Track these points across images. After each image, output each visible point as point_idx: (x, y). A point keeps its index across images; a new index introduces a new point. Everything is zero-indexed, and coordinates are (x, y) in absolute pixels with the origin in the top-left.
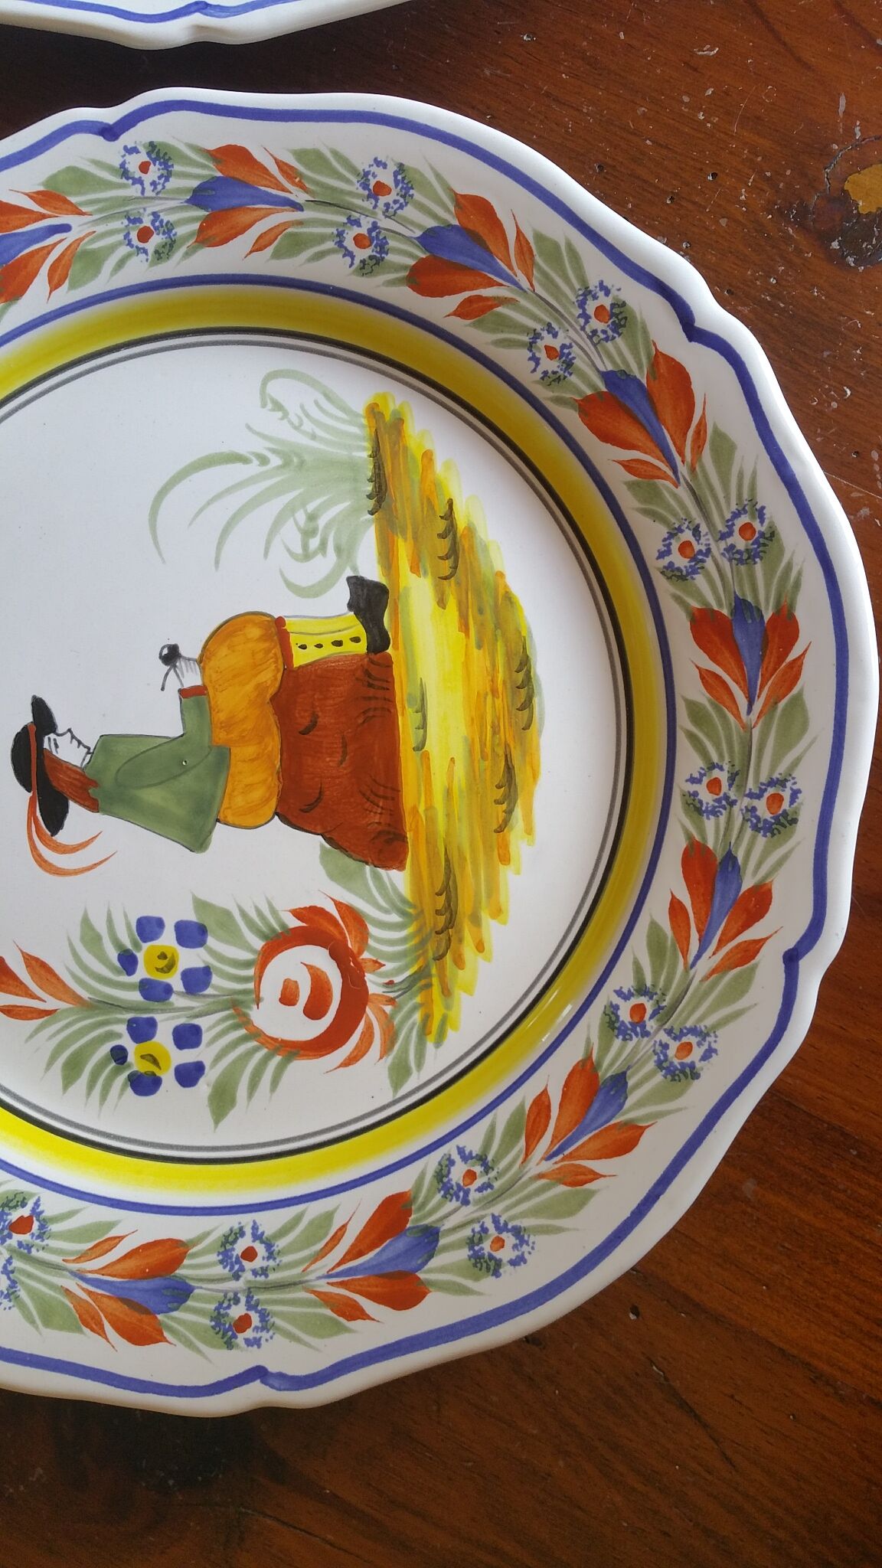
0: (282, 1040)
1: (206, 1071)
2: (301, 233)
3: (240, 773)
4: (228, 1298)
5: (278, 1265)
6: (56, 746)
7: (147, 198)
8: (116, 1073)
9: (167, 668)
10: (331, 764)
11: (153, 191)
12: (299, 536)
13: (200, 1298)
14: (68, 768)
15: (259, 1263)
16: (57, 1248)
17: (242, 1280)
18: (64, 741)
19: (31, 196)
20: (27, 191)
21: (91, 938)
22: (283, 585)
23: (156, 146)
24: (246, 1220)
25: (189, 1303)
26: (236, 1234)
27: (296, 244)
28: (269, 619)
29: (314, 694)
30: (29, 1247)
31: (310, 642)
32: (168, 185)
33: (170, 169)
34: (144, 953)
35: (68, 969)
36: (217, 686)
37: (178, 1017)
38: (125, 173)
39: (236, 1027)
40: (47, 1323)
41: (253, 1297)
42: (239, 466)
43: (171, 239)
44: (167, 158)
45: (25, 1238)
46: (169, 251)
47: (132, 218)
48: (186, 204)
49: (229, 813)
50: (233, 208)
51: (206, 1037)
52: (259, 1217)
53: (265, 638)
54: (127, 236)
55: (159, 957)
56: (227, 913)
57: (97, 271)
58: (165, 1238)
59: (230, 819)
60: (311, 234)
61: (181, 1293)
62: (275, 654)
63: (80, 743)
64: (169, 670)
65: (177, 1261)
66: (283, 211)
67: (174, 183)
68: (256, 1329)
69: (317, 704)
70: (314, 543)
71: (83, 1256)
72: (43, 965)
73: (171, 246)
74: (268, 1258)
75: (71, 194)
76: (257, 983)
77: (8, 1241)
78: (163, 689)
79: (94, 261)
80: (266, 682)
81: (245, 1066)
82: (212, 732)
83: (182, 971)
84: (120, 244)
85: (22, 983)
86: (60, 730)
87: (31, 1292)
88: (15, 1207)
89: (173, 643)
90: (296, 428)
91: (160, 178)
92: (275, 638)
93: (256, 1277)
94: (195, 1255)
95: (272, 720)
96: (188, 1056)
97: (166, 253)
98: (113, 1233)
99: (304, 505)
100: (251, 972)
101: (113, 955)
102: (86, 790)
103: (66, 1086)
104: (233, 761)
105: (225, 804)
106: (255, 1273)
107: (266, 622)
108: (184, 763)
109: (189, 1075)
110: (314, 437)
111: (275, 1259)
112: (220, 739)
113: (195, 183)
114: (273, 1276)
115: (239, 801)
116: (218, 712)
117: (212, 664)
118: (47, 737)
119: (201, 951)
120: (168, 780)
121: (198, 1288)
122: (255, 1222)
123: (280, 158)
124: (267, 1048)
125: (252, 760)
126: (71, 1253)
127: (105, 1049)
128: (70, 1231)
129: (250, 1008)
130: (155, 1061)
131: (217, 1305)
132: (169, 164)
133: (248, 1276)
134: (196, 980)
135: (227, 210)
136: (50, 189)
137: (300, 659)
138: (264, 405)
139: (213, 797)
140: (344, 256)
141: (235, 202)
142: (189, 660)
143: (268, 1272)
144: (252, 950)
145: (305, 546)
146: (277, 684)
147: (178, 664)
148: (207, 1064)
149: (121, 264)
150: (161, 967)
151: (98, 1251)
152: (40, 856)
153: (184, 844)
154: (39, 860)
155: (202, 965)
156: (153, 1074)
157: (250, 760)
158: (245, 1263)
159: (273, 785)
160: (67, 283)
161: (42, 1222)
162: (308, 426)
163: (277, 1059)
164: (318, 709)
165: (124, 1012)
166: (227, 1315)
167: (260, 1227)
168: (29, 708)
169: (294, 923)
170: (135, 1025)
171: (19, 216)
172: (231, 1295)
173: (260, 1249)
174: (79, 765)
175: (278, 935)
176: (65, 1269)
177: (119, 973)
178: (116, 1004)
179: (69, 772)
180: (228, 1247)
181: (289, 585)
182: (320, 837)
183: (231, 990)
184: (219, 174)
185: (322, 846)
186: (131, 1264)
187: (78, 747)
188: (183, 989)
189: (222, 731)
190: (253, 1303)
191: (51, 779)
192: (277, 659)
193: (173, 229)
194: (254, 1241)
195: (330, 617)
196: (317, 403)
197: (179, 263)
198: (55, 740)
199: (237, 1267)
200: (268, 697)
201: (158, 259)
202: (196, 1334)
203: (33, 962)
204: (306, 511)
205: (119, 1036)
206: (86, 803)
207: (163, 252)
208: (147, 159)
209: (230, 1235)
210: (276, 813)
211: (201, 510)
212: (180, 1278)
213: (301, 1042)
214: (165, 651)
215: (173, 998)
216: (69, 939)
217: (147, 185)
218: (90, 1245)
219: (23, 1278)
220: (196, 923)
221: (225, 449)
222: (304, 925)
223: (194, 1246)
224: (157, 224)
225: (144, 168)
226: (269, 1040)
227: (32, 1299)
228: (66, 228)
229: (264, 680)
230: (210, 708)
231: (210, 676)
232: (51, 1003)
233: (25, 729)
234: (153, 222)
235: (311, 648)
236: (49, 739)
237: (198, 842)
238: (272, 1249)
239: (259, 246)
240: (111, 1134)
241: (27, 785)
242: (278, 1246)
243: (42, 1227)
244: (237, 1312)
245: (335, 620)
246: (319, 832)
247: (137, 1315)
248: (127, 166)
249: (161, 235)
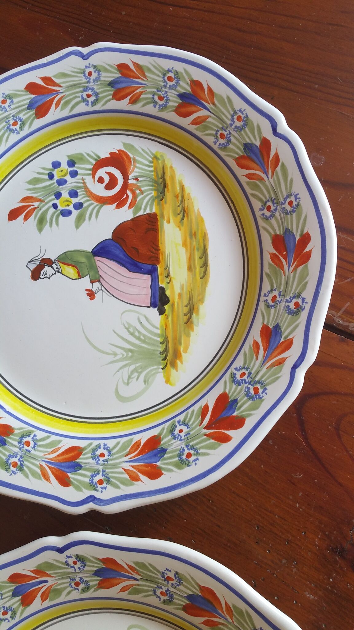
11: (79, 570)
19: (31, 571)
33: (85, 564)
38: (67, 564)
43: (88, 586)
44: (83, 560)
47: (72, 579)
48: (92, 575)
54: (70, 584)
57: (60, 595)
73: (88, 588)
75: (47, 572)
79: (58, 592)
84: (68, 587)
97: (86, 590)
113: (95, 569)
123: (128, 564)
132: (85, 562)
136: (39, 570)
141: (111, 576)
149: (69, 593)
160: (48, 599)
171: (27, 578)
184: (104, 567)
193: (88, 583)
197: (90, 593)
201: (83, 592)
217: (76, 568)
224: (82, 581)
225: (75, 563)
228: (46, 581)
234: (80, 580)
239: (123, 590)
248: (68, 562)
249: (84, 584)
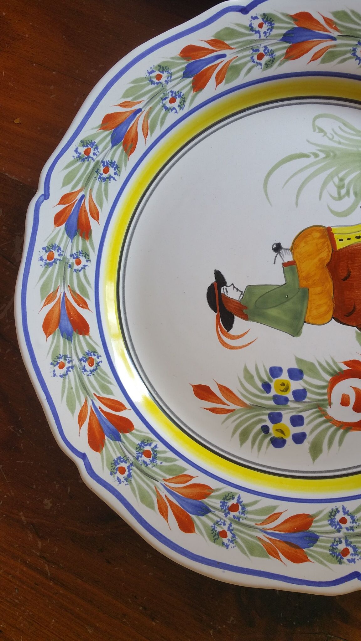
0: (343, 422)
1: (307, 436)
2: (335, 51)
3: (314, 300)
4: (336, 541)
5: (358, 525)
6: (227, 292)
7: (262, 39)
8: (264, 438)
9: (276, 254)
10: (359, 293)
11: (265, 36)
12: (336, 189)
13: (323, 541)
14: (233, 301)
15: (348, 524)
16: (251, 519)
17: (341, 532)
18: (230, 289)
19: (208, 42)
20: (206, 40)
21: (249, 376)
22: (330, 212)
23: (266, 15)
24: (339, 505)
25: (318, 543)
26: (335, 511)
27: (332, 56)
28: (323, 228)
29: (348, 262)
30: (239, 518)
31: (345, 237)
32: (272, 33)
33: (273, 26)
34: (274, 383)
35: (239, 391)
36: (300, 261)
37: (292, 412)
38: (251, 28)
39: (320, 416)
40: (252, 554)
41: (348, 540)
42: (305, 159)
43: (273, 58)
44: (271, 20)
45: (236, 514)
46: (272, 63)
47: (254, 49)
48: (280, 41)
49: (310, 318)
50: (303, 42)
51: (306, 421)
52: (346, 504)
53: (322, 237)
54: (252, 58)
55: (281, 385)
56: (313, 364)
57: (238, 74)
58: (302, 513)
59: (311, 321)
60: (340, 51)
61: (313, 539)
62: (328, 244)
63: (237, 290)
64: (277, 255)
65: (309, 524)
66: (326, 41)
67: (274, 32)
68: (352, 554)
69: (350, 266)
70: (343, 191)
71: (264, 522)
72: (228, 390)
73: (273, 61)
74: (353, 522)
75: (227, 40)
76: (329, 396)
77: (229, 516)
78: (274, 263)
79: (236, 70)
80: (324, 257)
81: (326, 434)
82: (299, 282)
83: (293, 390)
84: (249, 61)
85: (218, 398)
86: (228, 285)
87: (243, 539)
88: (230, 499)
89: (278, 242)
90: (331, 140)
91: (268, 30)
92: (327, 237)
93: (348, 531)
94: (316, 521)
95: (328, 274)
96: (298, 430)
97: (270, 64)
98: (276, 511)
99: (337, 175)
100: (326, 391)
101: (260, 384)
102: (242, 311)
103: (242, 444)
104: (310, 295)
105: (308, 314)
106: (347, 529)
107: (322, 230)
108: (287, 296)
109: (299, 439)
110: (340, 143)
111: (356, 523)
112: (303, 285)
113: (284, 31)
114: (356, 531)
115: (315, 313)
116: (301, 272)
117: (297, 250)
118: (222, 288)
119: (301, 382)
120: (280, 305)
121: (321, 536)
122: (343, 506)
123: (325, 16)
124: (336, 426)
125: (320, 294)
126: (259, 521)
127: (259, 426)
128: (256, 510)
129: (327, 408)
130: (282, 432)
131: (331, 544)
132: (273, 23)
133: (344, 531)
134: (300, 395)
135: (299, 43)
136: (216, 39)
137: (340, 245)
138: (315, 130)
139: (302, 311)
140: (356, 59)
141: (303, 38)
142: (286, 249)
143: (354, 529)
144: (326, 381)
145: (339, 193)
146: (330, 258)
147: (281, 252)
148: (307, 433)
149: (249, 70)
150: (282, 389)
151: (271, 519)
152: (223, 341)
153: (290, 333)
154: (222, 343)
155: (301, 388)
156: (282, 438)
157: (319, 293)
158: (342, 525)
159: (330, 305)
160: (224, 81)
161: (243, 506)
162: (336, 138)
163: (341, 431)
164: (350, 268)
165: (266, 410)
166: (337, 548)
167: (346, 508)
168: (214, 275)
169: (345, 368)
170: (272, 416)
171: (202, 52)
172: (337, 539)
173: (348, 518)
174: (238, 300)
175: (338, 373)
176: (257, 528)
177: (263, 392)
178: (262, 406)
179: (233, 303)
180: (333, 517)
181: (332, 212)
182: (355, 328)
183: (316, 399)
184: (296, 26)
185: (357, 332)
186: (287, 526)
187: (237, 291)
188: (293, 399)
189: (304, 281)
190: (348, 543)
191: (226, 306)
192: (329, 246)
193: (274, 53)
194: (344, 515)
195: (353, 225)
196: (340, 128)
197: (276, 69)
198: (226, 289)
199: (338, 527)
200: (325, 264)
201: (266, 67)
202: (323, 557)
203: (223, 389)
204: (338, 177)
205: (265, 421)
206: (243, 317)
207: (269, 64)
208: (262, 21)
209: (332, 512)
210: (333, 318)
211: (288, 181)
212: (312, 532)
213: (352, 423)
214: (275, 246)
215: (289, 403)
216: (239, 378)
217: (262, 33)
218: (267, 517)
219: (238, 533)
220: (298, 369)
221: (298, 152)
222: (350, 368)
223: (316, 517)
224: (266, 51)
225: (261, 26)
226: (337, 422)
227: (244, 543)
228: (224, 56)
229: (323, 256)
230: (298, 271)
231: (297, 256)
232: (232, 406)
233: (212, 285)
234: (264, 51)
235: (345, 240)
236: (223, 288)
237: (296, 332)
238: (354, 518)
239: (314, 58)
240: (265, 465)
241: (214, 309)
242: (356, 517)
243: (243, 508)
244: (341, 547)
245: (355, 226)
246: (355, 325)
247: (293, 549)
248: (252, 25)
249: (268, 56)
